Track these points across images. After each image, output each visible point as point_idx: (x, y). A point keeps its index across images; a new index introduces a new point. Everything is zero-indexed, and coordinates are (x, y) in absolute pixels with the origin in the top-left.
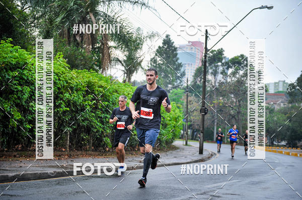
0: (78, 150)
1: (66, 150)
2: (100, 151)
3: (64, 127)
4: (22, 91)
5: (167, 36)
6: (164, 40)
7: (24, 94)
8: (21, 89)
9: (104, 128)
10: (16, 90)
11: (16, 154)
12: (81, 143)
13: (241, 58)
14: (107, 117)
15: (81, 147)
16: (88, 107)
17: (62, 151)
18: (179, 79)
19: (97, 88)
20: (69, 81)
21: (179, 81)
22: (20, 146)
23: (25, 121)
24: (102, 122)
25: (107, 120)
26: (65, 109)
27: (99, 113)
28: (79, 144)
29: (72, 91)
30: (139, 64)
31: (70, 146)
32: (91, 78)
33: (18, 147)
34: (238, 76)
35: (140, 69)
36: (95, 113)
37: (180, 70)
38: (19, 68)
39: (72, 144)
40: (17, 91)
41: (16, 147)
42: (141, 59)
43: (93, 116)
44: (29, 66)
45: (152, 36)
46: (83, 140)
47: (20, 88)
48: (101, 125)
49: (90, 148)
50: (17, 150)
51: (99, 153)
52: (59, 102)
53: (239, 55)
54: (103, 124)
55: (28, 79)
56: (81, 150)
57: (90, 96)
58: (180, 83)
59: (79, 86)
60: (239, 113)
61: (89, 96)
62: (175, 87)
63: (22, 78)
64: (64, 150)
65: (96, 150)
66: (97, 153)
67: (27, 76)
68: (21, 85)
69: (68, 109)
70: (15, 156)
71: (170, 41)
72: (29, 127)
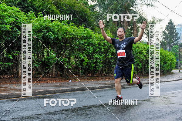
1: (113, 76)
3: (112, 65)
5: (171, 20)
6: (169, 22)
7: (90, 50)
10: (86, 48)
11: (88, 78)
17: (111, 76)
23: (92, 63)
26: (111, 56)
37: (177, 36)
38: (88, 38)
41: (89, 75)
44: (93, 37)
45: (160, 20)
47: (88, 47)
50: (89, 76)
55: (92, 43)
62: (175, 44)
63: (89, 43)
67: (92, 42)
68: (89, 46)
69: (112, 56)
70: (88, 79)
71: (172, 22)
72: (93, 65)
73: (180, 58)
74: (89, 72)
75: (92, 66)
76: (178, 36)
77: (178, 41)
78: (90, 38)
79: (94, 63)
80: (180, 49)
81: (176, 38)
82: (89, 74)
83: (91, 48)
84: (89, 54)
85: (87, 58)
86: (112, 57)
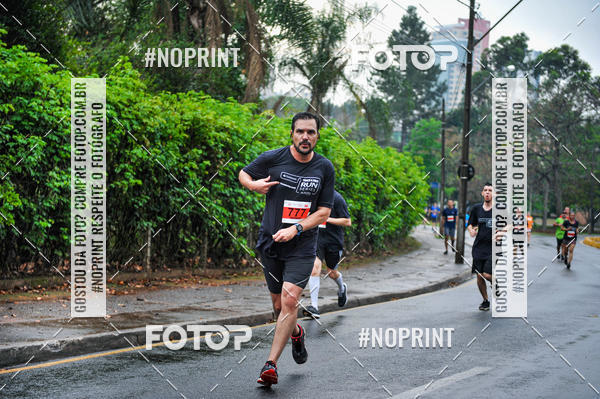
0: (173, 267)
1: (144, 269)
2: (227, 267)
3: (138, 219)
4: (26, 147)
5: (411, 10)
6: (404, 19)
7: (31, 154)
8: (25, 142)
9: (233, 217)
10: (11, 144)
11: (19, 283)
12: (180, 253)
13: (562, 54)
14: (239, 194)
15: (181, 260)
16: (194, 175)
17: (135, 271)
18: (434, 99)
19: (214, 133)
20: (145, 121)
21: (434, 103)
22: (30, 266)
23: (38, 212)
24: (229, 206)
25: (240, 199)
26: (133, 181)
27: (219, 186)
28: (176, 255)
29: (152, 141)
30: (340, 71)
31: (153, 260)
32: (200, 110)
33: (26, 269)
34: (555, 90)
35: (341, 82)
36: (209, 187)
37: (436, 80)
38: (22, 94)
39: (159, 255)
40: (15, 147)
41: (22, 267)
42: (344, 60)
43: (205, 193)
44: (45, 89)
46: (184, 245)
47: (21, 139)
48: (225, 211)
49: (200, 261)
50: (23, 275)
51: (224, 270)
52: (122, 166)
53: (559, 46)
54: (232, 211)
55: (43, 119)
56: (182, 267)
57: (198, 152)
58: (436, 106)
59: (169, 131)
60: (555, 167)
61: (195, 150)
62: (426, 116)
63: (28, 118)
64: (139, 268)
65: (217, 265)
66: (219, 272)
67: (40, 113)
68: (25, 133)
69: (140, 182)
70: (17, 289)
71: (416, 19)
72: (46, 224)
73: (444, 173)
74: (26, 256)
75: (38, 229)
76: (441, 78)
77: (438, 102)
78: (30, 94)
79: (51, 213)
80: (446, 135)
81: (433, 89)
82: (23, 262)
83: (37, 143)
84: (24, 169)
85: (17, 191)
86: (137, 187)
